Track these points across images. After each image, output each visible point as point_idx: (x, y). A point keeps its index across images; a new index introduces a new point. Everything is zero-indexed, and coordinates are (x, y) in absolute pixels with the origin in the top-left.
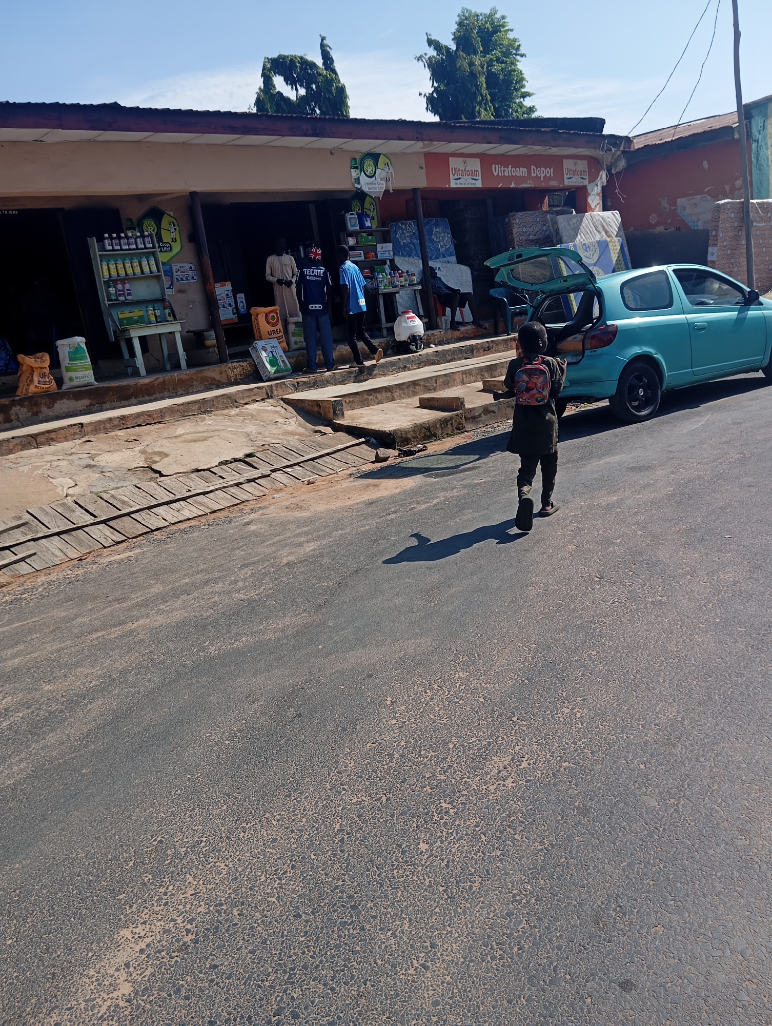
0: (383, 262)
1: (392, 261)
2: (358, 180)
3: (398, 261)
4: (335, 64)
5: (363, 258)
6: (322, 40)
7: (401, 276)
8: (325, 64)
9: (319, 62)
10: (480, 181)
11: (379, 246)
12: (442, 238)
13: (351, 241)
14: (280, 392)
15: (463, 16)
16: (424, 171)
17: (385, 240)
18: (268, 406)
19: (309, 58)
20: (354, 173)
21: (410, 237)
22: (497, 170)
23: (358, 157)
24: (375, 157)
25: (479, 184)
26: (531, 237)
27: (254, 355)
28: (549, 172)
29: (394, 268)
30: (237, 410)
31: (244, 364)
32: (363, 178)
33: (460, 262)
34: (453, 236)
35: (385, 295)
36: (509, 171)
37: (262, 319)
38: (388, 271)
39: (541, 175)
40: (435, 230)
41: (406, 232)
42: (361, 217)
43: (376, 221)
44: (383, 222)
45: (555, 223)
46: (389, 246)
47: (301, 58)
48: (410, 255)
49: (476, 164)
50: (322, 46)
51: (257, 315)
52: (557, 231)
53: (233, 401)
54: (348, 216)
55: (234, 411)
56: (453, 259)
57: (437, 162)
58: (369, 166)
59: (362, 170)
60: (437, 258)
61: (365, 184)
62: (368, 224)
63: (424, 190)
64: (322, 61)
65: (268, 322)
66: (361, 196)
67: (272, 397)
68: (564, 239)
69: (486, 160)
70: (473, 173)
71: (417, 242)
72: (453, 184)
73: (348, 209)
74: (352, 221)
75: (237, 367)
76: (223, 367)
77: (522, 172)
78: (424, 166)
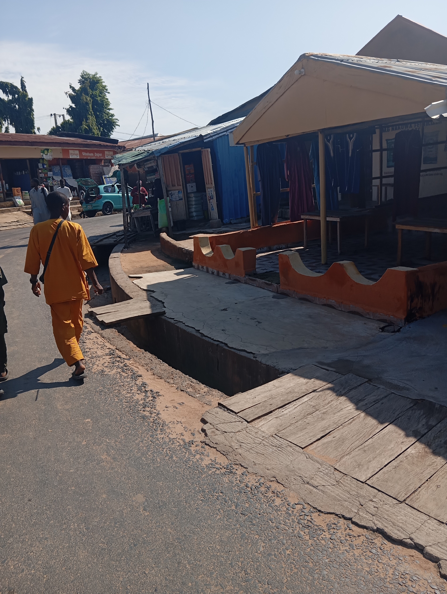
0: (50, 177)
1: (52, 177)
2: (43, 156)
3: (54, 177)
4: (26, 89)
5: (44, 176)
6: (22, 78)
7: (55, 181)
8: (22, 88)
9: (19, 87)
10: (79, 156)
11: (48, 173)
12: (68, 171)
13: (40, 171)
14: (22, 209)
15: (84, 74)
16: (62, 154)
17: (50, 171)
18: (19, 212)
19: (15, 84)
20: (42, 154)
21: (58, 170)
22: (84, 154)
23: (43, 150)
24: (48, 150)
25: (78, 157)
26: (96, 172)
27: (14, 200)
28: (101, 155)
29: (53, 179)
30: (11, 213)
31: (11, 202)
32: (44, 155)
33: (73, 178)
34: (71, 170)
35: (50, 186)
36: (88, 154)
37: (16, 191)
38: (51, 180)
39: (98, 155)
40: (66, 169)
41: (57, 169)
42: (43, 165)
43: (47, 166)
44: (50, 166)
45: (103, 169)
46: (51, 173)
47: (11, 84)
48: (58, 175)
49: (77, 152)
50: (22, 80)
51: (14, 190)
52: (103, 171)
53: (10, 211)
54: (39, 164)
55: (10, 213)
56: (72, 177)
57: (66, 152)
58: (46, 152)
59: (44, 153)
60: (66, 177)
61: (45, 157)
62: (45, 167)
63: (61, 159)
64: (21, 86)
65: (17, 192)
66: (43, 159)
67: (20, 211)
68: (105, 174)
69: (81, 151)
70: (76, 154)
71: (60, 171)
72: (71, 157)
73: (39, 162)
74: (40, 166)
75: (9, 203)
76: (5, 203)
77: (92, 154)
78: (62, 152)
